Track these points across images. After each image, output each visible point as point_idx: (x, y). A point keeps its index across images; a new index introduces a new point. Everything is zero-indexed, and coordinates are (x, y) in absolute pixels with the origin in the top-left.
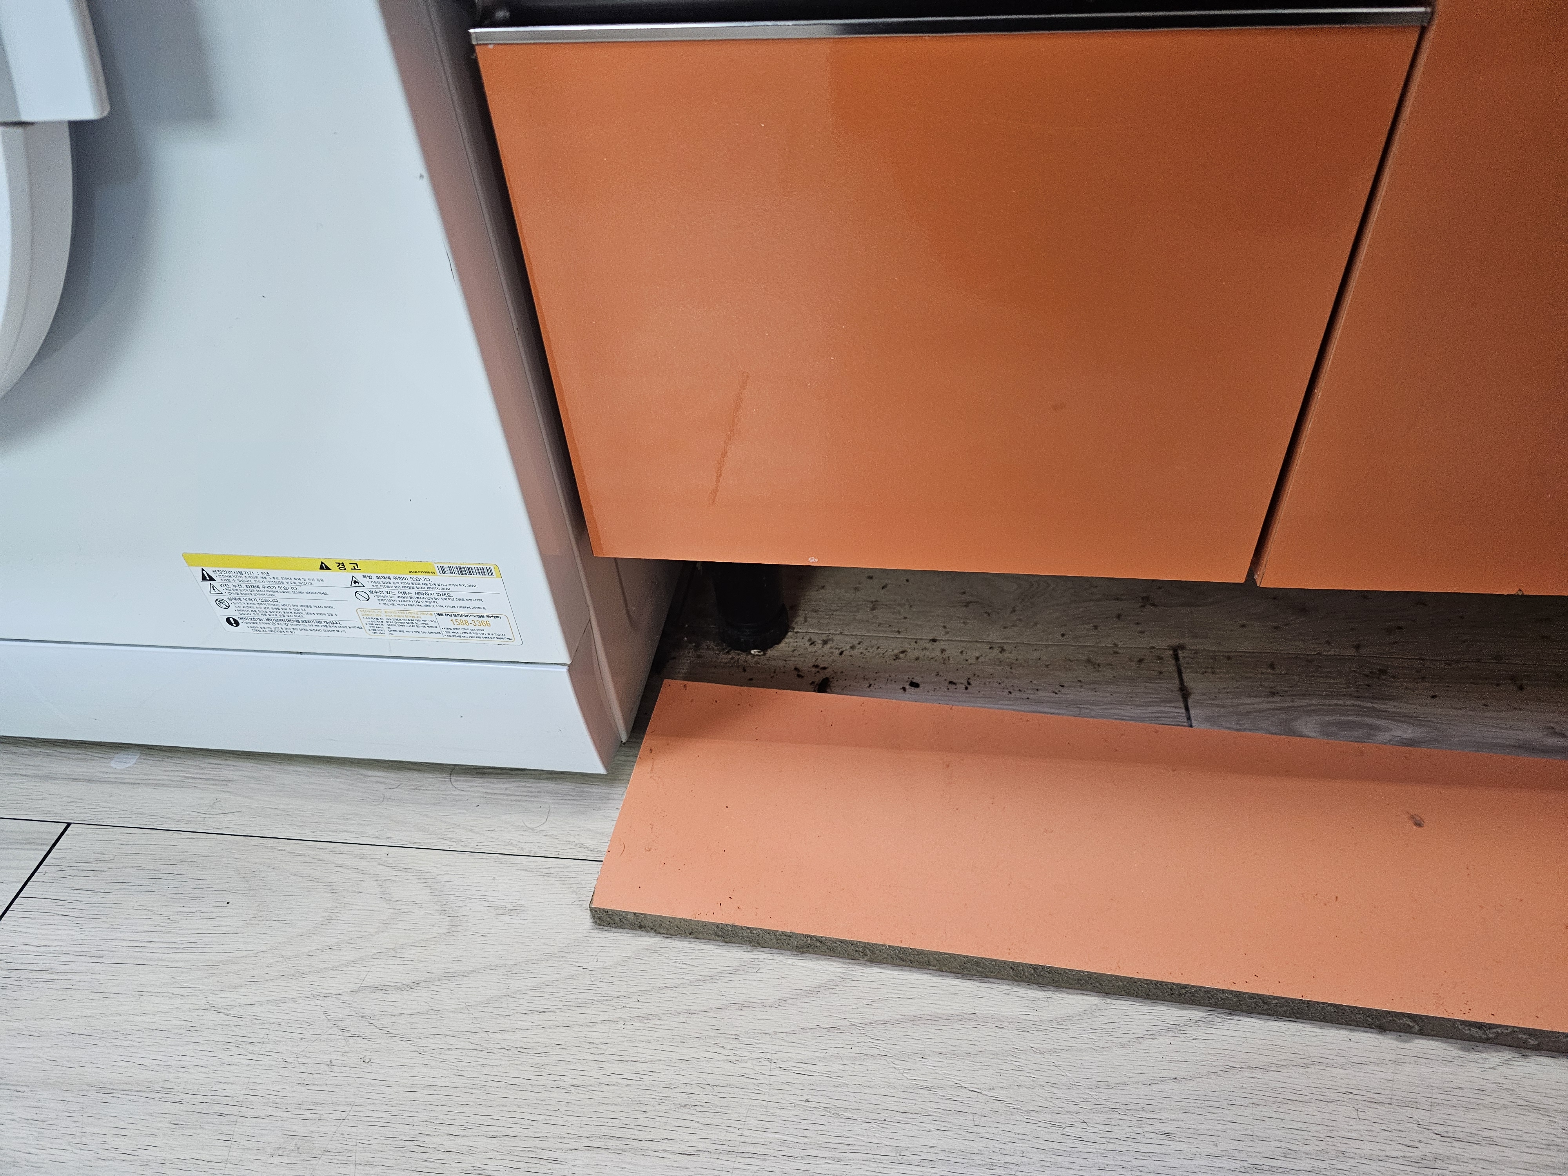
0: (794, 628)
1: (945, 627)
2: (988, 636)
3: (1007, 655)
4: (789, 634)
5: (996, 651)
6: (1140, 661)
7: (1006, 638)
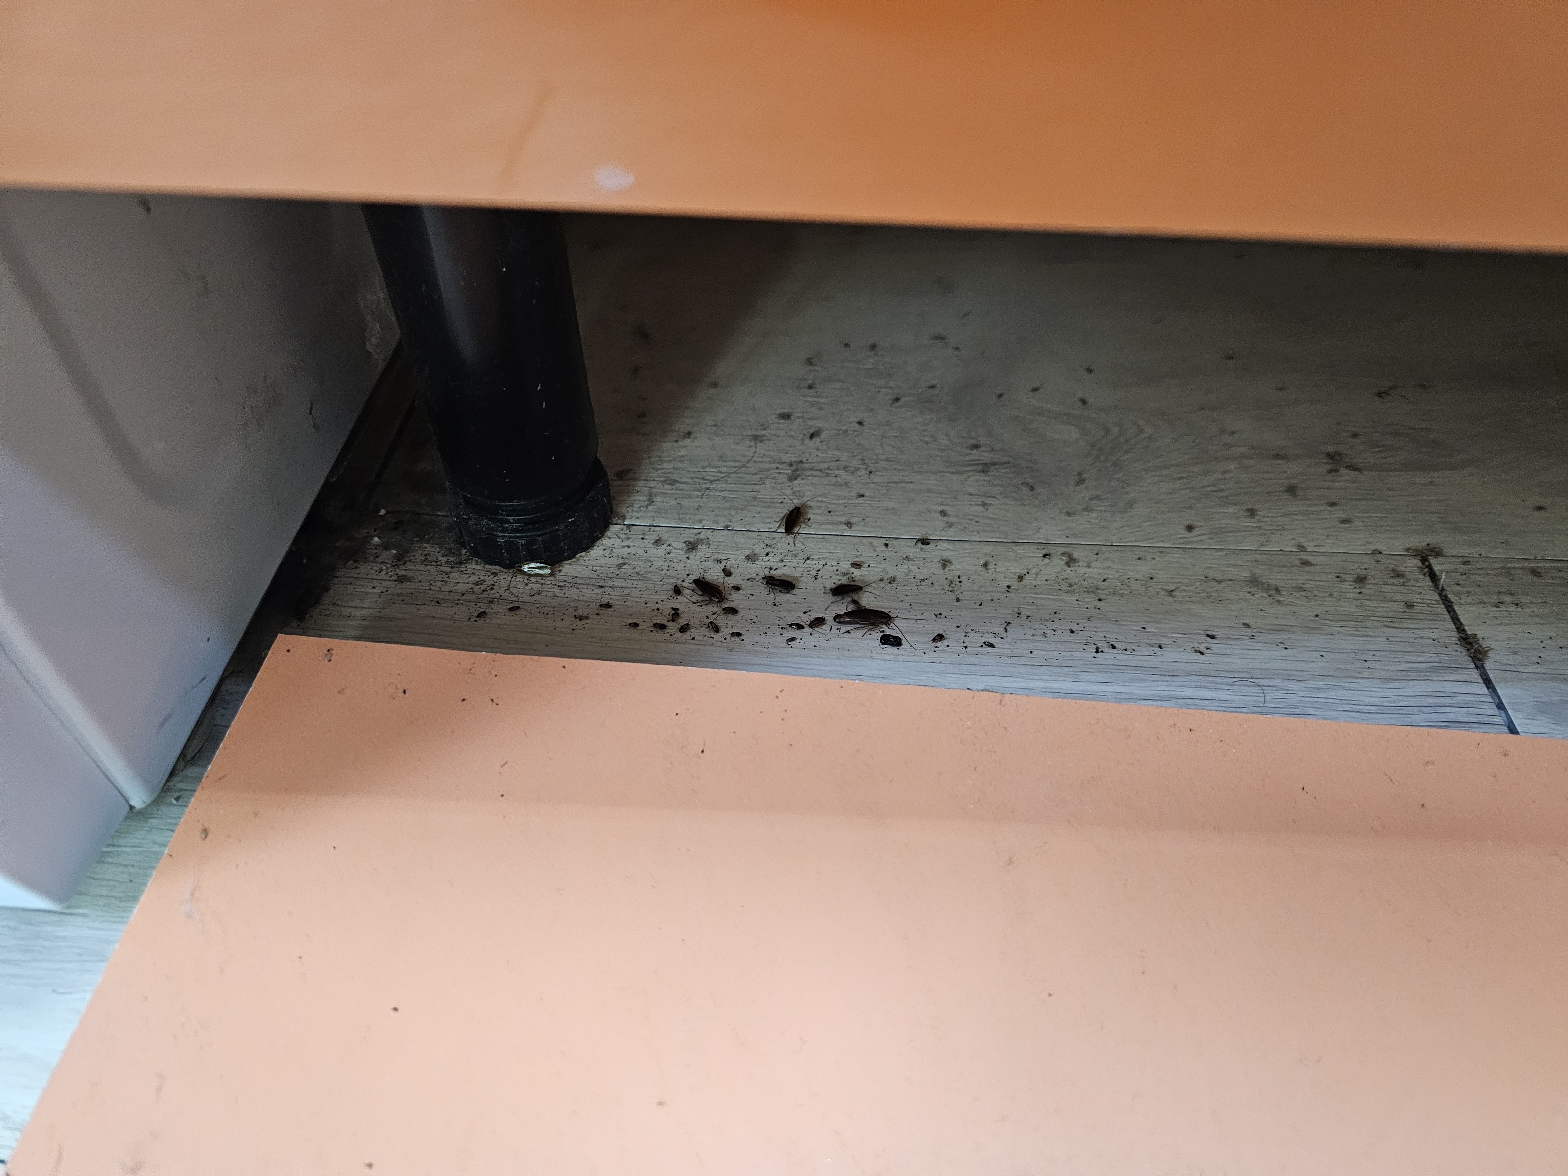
0: (624, 517)
1: (943, 513)
2: (1037, 530)
3: (1080, 570)
4: (614, 529)
5: (1058, 563)
6: (1361, 580)
7: (1075, 535)
